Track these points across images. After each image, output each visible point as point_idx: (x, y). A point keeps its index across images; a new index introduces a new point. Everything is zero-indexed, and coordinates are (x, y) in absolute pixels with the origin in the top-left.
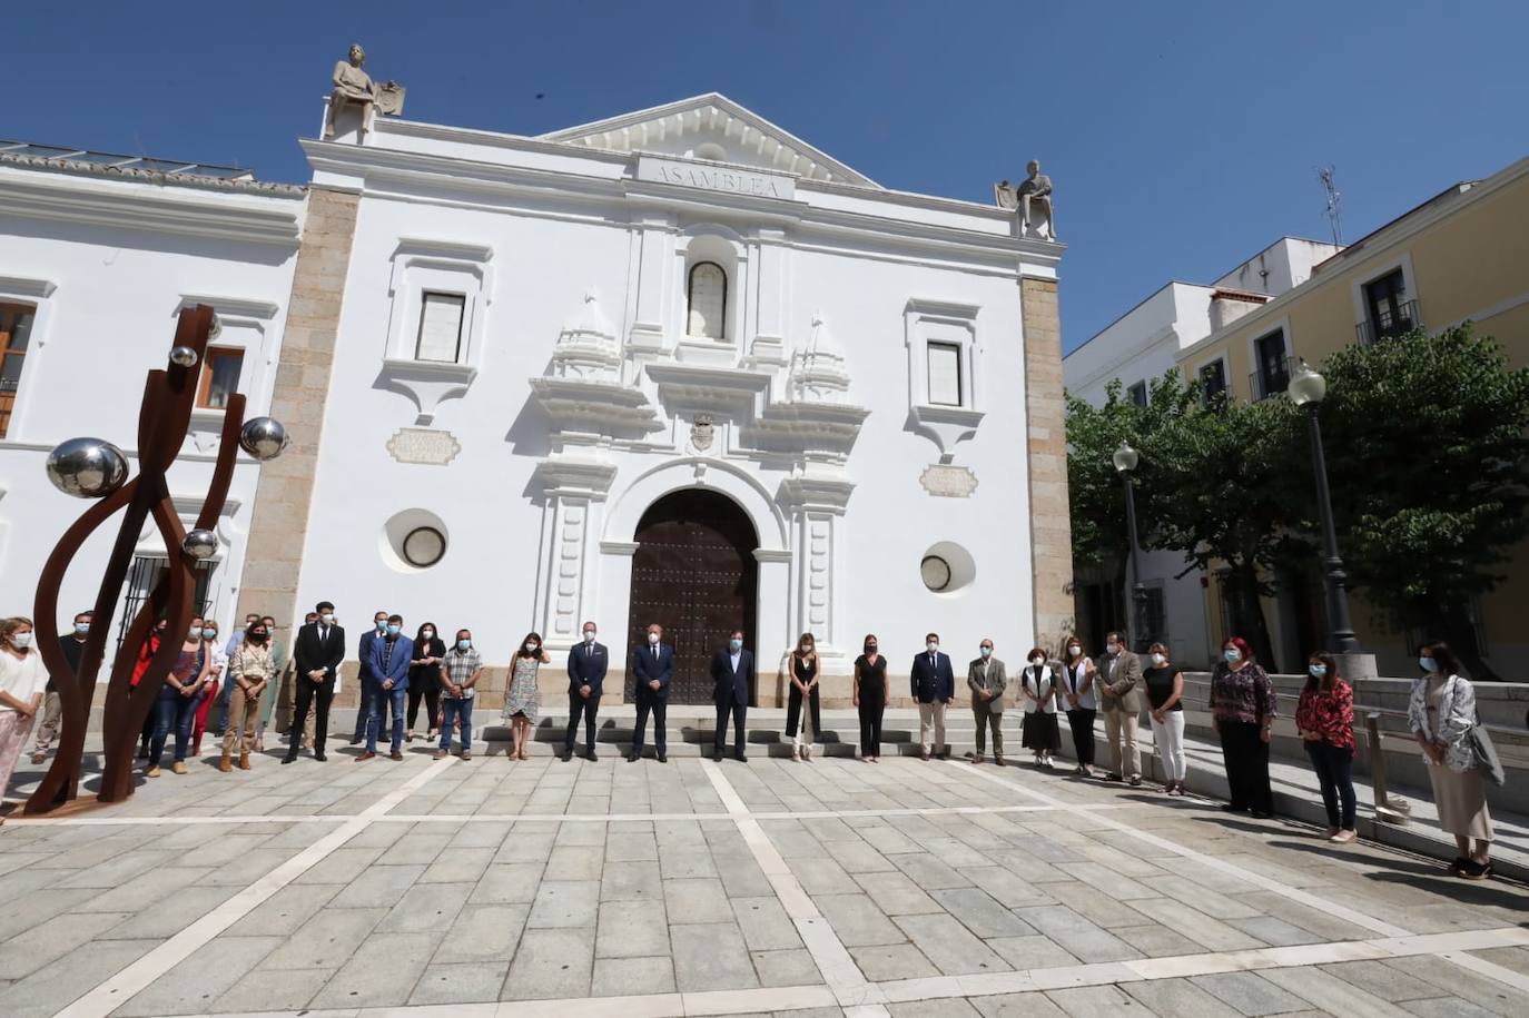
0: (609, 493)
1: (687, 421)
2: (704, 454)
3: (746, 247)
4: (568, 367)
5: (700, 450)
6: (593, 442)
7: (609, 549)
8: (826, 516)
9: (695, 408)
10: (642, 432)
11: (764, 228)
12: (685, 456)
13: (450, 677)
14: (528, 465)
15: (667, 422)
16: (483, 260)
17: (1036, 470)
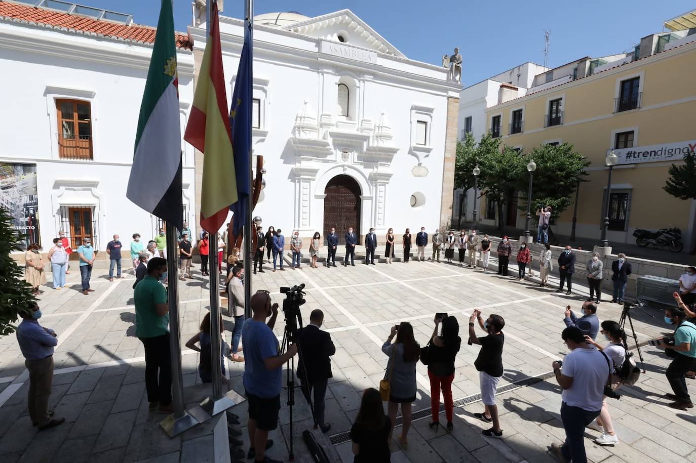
0: (316, 178)
1: (340, 151)
2: (346, 163)
3: (359, 82)
4: (301, 131)
5: (345, 161)
6: (311, 159)
7: (317, 197)
8: (384, 184)
9: (343, 146)
10: (326, 155)
11: (367, 75)
12: (340, 164)
13: (294, 246)
14: (289, 167)
15: (334, 152)
16: (266, 85)
17: (446, 168)
